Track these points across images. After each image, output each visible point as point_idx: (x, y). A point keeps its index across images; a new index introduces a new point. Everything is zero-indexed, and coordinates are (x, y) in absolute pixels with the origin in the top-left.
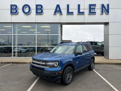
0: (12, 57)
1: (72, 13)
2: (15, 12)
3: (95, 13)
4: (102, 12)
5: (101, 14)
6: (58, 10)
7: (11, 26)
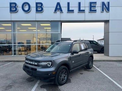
0: (13, 55)
1: (73, 11)
2: (14, 10)
3: (96, 10)
4: (103, 10)
5: (102, 12)
6: (58, 8)
7: (11, 25)
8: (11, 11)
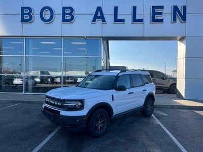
0: (23, 93)
2: (27, 18)
5: (172, 23)
7: (22, 43)
8: (23, 20)
